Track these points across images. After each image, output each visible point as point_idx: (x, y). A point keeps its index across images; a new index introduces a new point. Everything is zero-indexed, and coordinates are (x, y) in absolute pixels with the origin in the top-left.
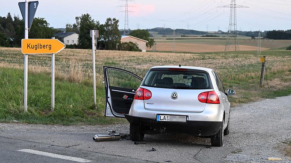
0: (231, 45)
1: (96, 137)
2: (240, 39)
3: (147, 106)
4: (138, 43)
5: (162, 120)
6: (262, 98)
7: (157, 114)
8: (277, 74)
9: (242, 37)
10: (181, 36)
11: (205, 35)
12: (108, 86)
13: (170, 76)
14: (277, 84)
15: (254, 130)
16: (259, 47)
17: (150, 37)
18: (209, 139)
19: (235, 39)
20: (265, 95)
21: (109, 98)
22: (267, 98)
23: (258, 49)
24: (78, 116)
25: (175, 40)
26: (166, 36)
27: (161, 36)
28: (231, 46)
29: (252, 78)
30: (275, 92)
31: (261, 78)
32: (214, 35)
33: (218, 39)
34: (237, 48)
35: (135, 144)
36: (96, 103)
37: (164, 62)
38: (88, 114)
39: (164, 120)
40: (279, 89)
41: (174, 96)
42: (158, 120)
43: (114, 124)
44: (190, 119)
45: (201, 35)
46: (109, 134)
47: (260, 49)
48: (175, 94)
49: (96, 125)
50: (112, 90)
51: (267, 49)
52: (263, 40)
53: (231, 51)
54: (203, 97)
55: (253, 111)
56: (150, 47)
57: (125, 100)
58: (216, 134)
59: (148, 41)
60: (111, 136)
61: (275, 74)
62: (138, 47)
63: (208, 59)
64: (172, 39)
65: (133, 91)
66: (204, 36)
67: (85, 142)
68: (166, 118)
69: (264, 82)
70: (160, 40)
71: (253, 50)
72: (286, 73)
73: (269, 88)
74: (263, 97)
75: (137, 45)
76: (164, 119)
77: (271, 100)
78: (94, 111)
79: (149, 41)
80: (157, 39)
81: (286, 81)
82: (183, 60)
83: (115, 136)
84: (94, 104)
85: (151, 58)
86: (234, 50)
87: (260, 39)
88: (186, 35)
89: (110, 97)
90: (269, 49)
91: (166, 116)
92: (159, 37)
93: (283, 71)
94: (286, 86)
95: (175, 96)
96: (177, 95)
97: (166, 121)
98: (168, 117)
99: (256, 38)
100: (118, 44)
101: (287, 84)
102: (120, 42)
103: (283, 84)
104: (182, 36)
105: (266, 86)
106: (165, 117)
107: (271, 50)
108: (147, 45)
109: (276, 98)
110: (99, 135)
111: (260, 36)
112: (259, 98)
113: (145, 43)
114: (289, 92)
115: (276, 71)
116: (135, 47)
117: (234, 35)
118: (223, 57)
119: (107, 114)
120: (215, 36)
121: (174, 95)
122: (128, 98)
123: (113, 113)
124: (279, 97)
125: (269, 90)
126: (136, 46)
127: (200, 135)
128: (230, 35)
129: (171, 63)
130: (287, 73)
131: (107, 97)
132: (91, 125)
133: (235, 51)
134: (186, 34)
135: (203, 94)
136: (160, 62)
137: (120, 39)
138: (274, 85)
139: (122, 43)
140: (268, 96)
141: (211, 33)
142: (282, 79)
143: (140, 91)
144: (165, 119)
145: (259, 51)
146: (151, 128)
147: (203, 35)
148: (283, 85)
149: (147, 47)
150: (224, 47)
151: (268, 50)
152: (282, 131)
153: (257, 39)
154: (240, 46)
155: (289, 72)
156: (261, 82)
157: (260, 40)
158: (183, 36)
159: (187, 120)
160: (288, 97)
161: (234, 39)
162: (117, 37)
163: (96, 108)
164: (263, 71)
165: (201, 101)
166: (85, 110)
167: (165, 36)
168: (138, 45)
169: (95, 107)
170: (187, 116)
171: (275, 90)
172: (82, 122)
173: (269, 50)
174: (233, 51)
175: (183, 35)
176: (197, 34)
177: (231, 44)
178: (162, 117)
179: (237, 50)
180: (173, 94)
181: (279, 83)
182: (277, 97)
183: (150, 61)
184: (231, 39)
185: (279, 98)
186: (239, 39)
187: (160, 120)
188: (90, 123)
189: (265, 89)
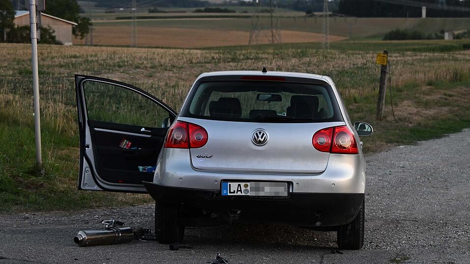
0: (262, 31)
1: (82, 235)
2: (282, 17)
3: (197, 163)
4: (54, 27)
5: (234, 192)
6: (389, 144)
7: (222, 180)
8: (404, 91)
9: (285, 12)
10: (148, 11)
11: (203, 9)
12: (87, 119)
13: (232, 95)
14: (410, 112)
15: (403, 212)
16: (325, 34)
17: (80, 15)
18: (334, 234)
19: (272, 17)
20: (393, 138)
21: (88, 147)
22: (399, 143)
23: (324, 39)
24: (6, 191)
25: (136, 20)
26: (114, 12)
27: (104, 11)
28: (262, 33)
29: (355, 99)
30: (412, 131)
31: (380, 99)
32: (222, 8)
33: (234, 17)
34: (277, 38)
35: (172, 248)
36: (41, 162)
37: (151, 68)
38: (28, 187)
39: (239, 193)
40: (419, 124)
41: (260, 138)
42: (224, 192)
43: (91, 207)
44: (296, 189)
45: (195, 9)
46: (108, 229)
47: (327, 39)
48: (260, 133)
49: (53, 210)
50: (96, 129)
51: (342, 38)
52: (332, 19)
53: (263, 43)
54: (323, 140)
55: (381, 173)
56: (82, 36)
57: (125, 151)
58: (352, 223)
59: (77, 23)
60: (114, 232)
61: (401, 91)
62: (54, 37)
63: (243, 59)
64: (130, 18)
65: (143, 129)
66: (202, 11)
67: (56, 248)
68: (243, 188)
69: (385, 109)
70: (102, 19)
71: (311, 41)
72: (423, 89)
73: (397, 122)
74: (391, 142)
75: (52, 31)
76: (238, 191)
77: (409, 147)
78: (40, 180)
79: (80, 22)
80: (96, 17)
81: (427, 105)
82: (191, 63)
83: (122, 231)
84: (38, 163)
85: (117, 60)
86: (269, 41)
87: (326, 16)
88: (159, 9)
89: (91, 146)
90: (345, 38)
91: (242, 184)
92: (99, 12)
93: (415, 85)
94: (431, 116)
95: (262, 137)
96: (265, 135)
97: (243, 194)
98: (246, 186)
99: (316, 13)
100: (8, 30)
101: (431, 112)
102: (11, 26)
103: (424, 112)
104: (150, 11)
105: (390, 118)
106: (239, 185)
107: (352, 42)
108: (74, 32)
109: (419, 142)
110: (87, 232)
111: (327, 9)
112: (382, 143)
113: (70, 26)
114: (442, 129)
115: (400, 86)
116: (48, 37)
117: (269, 8)
118: (276, 56)
119: (85, 185)
120: (226, 11)
121: (260, 136)
122: (131, 146)
123: (98, 180)
124: (424, 142)
125: (398, 126)
126: (50, 34)
127: (318, 224)
128: (260, 8)
129: (166, 70)
130: (425, 88)
131: (83, 146)
132: (40, 210)
133: (271, 43)
134: (160, 6)
135: (322, 134)
136: (142, 69)
137: (13, 18)
138: (405, 114)
139: (16, 26)
140: (400, 140)
141: (215, 4)
142: (419, 102)
143: (179, 128)
144: (241, 191)
145: (327, 43)
146: (204, 213)
147: (198, 8)
148: (425, 115)
149: (74, 36)
150: (248, 34)
151: (343, 40)
152: (463, 212)
153: (321, 16)
154: (283, 32)
155: (429, 87)
156: (379, 109)
157: (328, 18)
158: (153, 12)
159: (291, 191)
160: (442, 139)
161: (268, 17)
162: (5, 13)
163: (43, 172)
164: (384, 84)
165: (319, 147)
166: (19, 176)
167: (112, 10)
168: (54, 32)
169: (40, 171)
170: (290, 183)
171: (410, 125)
172: (17, 204)
173: (346, 40)
174: (267, 42)
175: (152, 8)
176: (185, 6)
177: (262, 28)
178: (234, 186)
179: (276, 42)
180: (257, 134)
181: (415, 110)
182: (419, 140)
183: (120, 66)
184: (262, 17)
185: (425, 144)
186: (279, 17)
187: (229, 194)
188: (38, 208)
189: (388, 124)
